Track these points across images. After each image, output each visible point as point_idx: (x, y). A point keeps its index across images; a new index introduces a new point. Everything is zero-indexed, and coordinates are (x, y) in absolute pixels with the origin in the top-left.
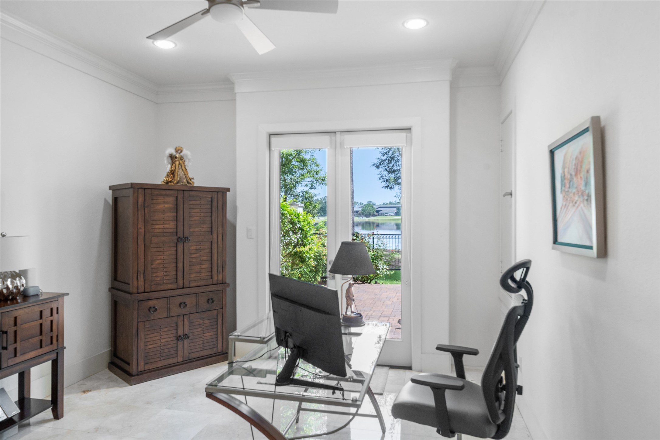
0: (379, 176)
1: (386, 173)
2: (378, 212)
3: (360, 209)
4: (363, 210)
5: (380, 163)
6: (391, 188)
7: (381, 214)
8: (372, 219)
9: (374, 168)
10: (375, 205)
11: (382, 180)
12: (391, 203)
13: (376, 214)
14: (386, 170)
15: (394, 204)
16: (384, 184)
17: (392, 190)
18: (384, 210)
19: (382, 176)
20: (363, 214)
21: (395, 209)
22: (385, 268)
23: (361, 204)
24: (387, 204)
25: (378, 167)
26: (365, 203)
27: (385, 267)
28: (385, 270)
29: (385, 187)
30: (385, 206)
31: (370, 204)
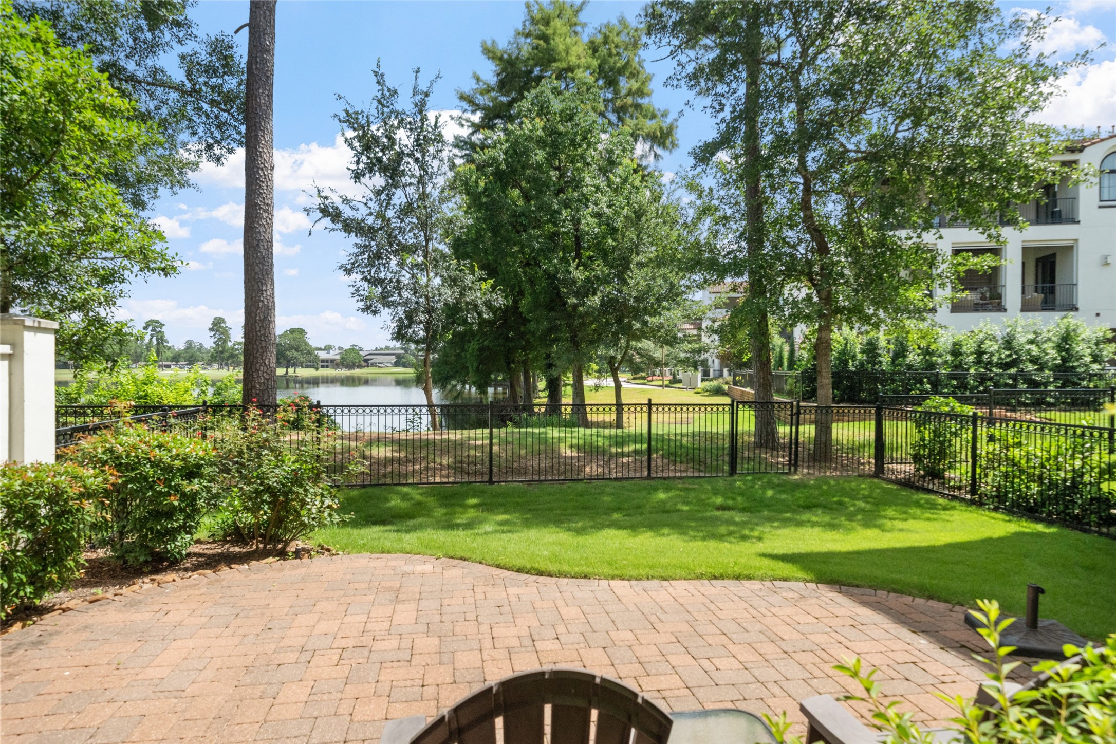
0: (352, 290)
1: (365, 285)
2: (366, 361)
3: (338, 357)
4: (342, 358)
5: (353, 264)
6: (375, 312)
7: (372, 364)
8: (357, 372)
9: (342, 273)
10: (362, 350)
11: (357, 298)
12: (387, 348)
13: (363, 364)
14: (365, 279)
15: (392, 349)
16: (361, 304)
17: (378, 316)
18: (377, 359)
19: (357, 290)
20: (343, 364)
21: (393, 357)
22: (329, 507)
23: (340, 348)
24: (381, 349)
25: (348, 272)
26: (347, 346)
27: (328, 502)
28: (327, 511)
29: (363, 310)
30: (377, 353)
31: (354, 350)
